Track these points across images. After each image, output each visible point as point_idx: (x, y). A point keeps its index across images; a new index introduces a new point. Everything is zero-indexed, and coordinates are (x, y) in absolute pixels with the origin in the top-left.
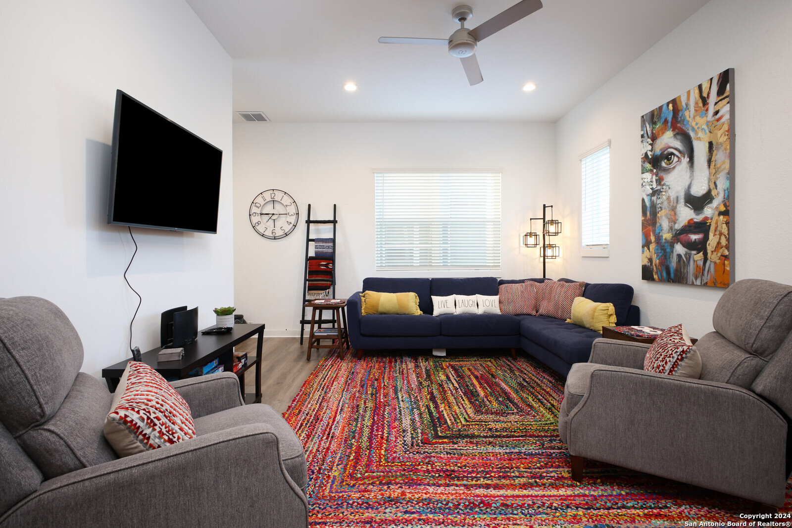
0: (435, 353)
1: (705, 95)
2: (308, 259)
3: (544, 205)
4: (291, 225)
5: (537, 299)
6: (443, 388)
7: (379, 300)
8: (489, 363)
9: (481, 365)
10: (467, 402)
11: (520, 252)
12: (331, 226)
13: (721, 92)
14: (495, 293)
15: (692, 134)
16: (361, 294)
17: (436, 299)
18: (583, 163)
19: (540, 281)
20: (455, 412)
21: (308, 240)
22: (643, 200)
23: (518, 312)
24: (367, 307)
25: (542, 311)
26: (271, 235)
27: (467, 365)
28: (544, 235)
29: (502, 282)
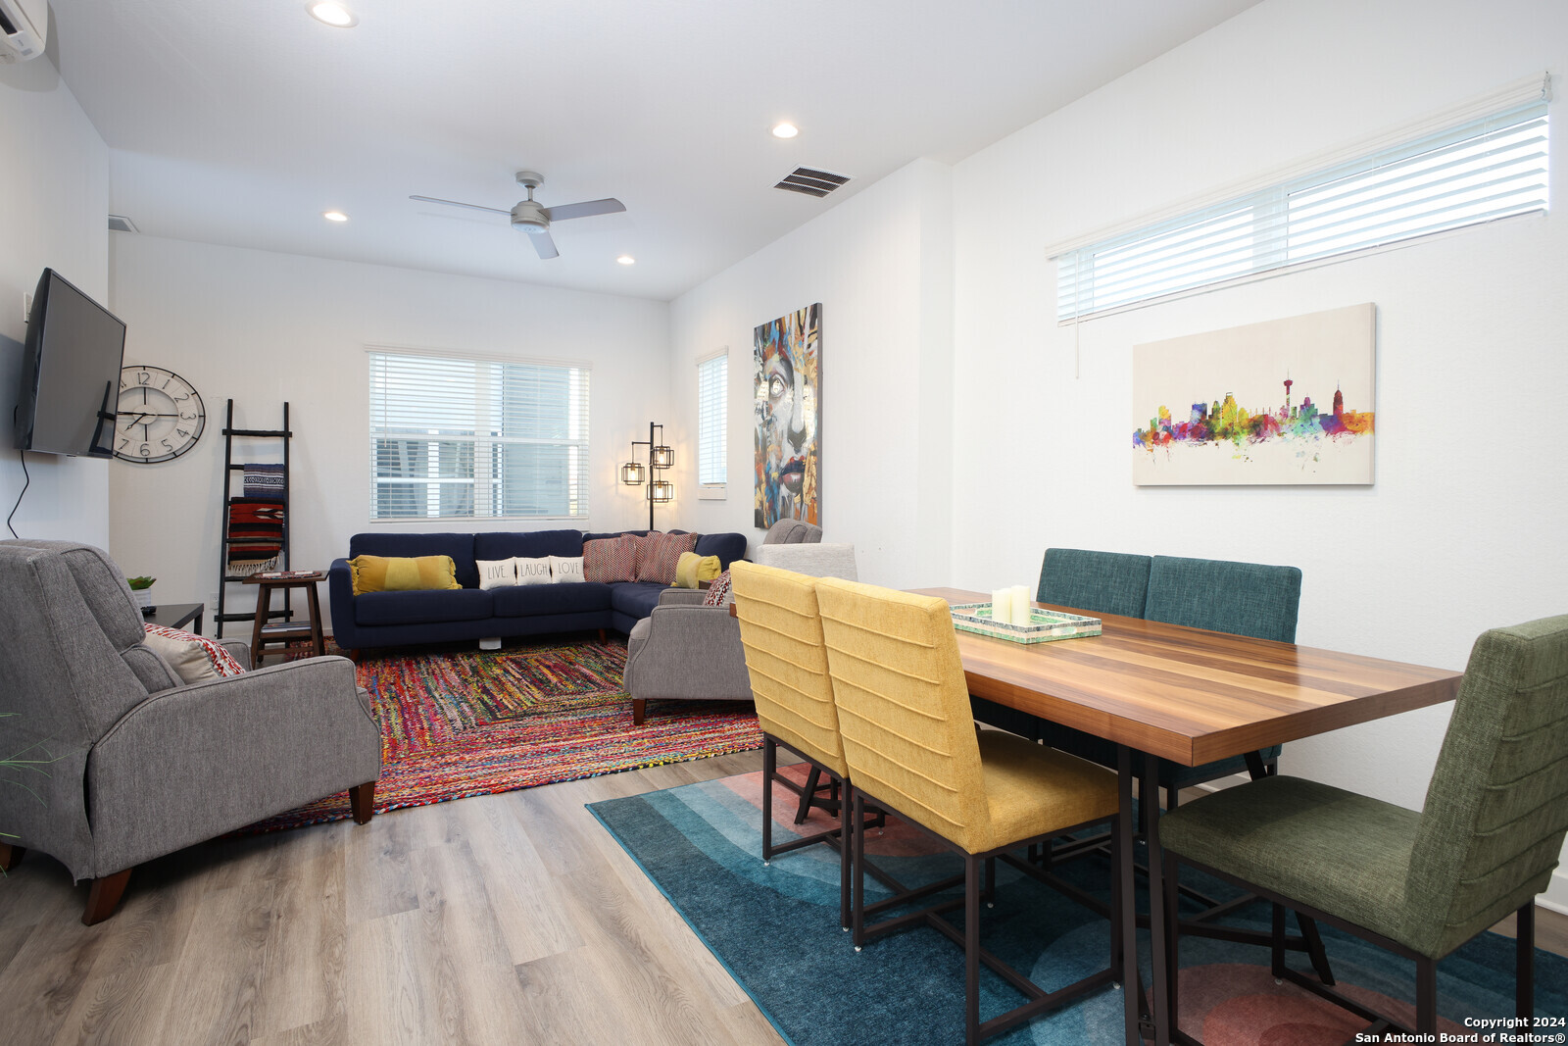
0: (484, 645)
1: (802, 324)
2: (230, 503)
3: (652, 423)
4: (188, 438)
5: (636, 560)
6: (500, 681)
7: (386, 569)
8: (568, 652)
9: (555, 655)
10: (534, 689)
11: (617, 493)
12: (280, 442)
13: (812, 326)
14: (578, 553)
15: (793, 363)
16: (349, 562)
17: (483, 566)
18: (700, 369)
19: (643, 534)
20: (518, 698)
21: (229, 467)
22: (756, 430)
23: (611, 579)
24: (363, 582)
25: (643, 575)
26: (137, 454)
27: (532, 657)
28: (651, 468)
29: (589, 537)
